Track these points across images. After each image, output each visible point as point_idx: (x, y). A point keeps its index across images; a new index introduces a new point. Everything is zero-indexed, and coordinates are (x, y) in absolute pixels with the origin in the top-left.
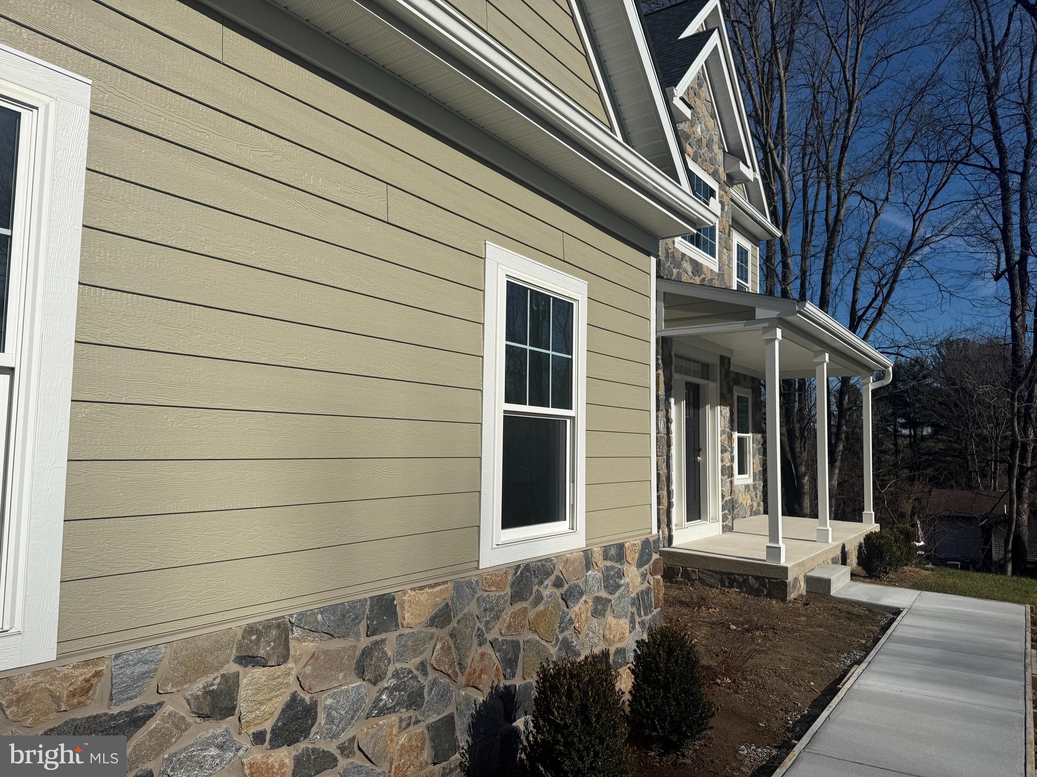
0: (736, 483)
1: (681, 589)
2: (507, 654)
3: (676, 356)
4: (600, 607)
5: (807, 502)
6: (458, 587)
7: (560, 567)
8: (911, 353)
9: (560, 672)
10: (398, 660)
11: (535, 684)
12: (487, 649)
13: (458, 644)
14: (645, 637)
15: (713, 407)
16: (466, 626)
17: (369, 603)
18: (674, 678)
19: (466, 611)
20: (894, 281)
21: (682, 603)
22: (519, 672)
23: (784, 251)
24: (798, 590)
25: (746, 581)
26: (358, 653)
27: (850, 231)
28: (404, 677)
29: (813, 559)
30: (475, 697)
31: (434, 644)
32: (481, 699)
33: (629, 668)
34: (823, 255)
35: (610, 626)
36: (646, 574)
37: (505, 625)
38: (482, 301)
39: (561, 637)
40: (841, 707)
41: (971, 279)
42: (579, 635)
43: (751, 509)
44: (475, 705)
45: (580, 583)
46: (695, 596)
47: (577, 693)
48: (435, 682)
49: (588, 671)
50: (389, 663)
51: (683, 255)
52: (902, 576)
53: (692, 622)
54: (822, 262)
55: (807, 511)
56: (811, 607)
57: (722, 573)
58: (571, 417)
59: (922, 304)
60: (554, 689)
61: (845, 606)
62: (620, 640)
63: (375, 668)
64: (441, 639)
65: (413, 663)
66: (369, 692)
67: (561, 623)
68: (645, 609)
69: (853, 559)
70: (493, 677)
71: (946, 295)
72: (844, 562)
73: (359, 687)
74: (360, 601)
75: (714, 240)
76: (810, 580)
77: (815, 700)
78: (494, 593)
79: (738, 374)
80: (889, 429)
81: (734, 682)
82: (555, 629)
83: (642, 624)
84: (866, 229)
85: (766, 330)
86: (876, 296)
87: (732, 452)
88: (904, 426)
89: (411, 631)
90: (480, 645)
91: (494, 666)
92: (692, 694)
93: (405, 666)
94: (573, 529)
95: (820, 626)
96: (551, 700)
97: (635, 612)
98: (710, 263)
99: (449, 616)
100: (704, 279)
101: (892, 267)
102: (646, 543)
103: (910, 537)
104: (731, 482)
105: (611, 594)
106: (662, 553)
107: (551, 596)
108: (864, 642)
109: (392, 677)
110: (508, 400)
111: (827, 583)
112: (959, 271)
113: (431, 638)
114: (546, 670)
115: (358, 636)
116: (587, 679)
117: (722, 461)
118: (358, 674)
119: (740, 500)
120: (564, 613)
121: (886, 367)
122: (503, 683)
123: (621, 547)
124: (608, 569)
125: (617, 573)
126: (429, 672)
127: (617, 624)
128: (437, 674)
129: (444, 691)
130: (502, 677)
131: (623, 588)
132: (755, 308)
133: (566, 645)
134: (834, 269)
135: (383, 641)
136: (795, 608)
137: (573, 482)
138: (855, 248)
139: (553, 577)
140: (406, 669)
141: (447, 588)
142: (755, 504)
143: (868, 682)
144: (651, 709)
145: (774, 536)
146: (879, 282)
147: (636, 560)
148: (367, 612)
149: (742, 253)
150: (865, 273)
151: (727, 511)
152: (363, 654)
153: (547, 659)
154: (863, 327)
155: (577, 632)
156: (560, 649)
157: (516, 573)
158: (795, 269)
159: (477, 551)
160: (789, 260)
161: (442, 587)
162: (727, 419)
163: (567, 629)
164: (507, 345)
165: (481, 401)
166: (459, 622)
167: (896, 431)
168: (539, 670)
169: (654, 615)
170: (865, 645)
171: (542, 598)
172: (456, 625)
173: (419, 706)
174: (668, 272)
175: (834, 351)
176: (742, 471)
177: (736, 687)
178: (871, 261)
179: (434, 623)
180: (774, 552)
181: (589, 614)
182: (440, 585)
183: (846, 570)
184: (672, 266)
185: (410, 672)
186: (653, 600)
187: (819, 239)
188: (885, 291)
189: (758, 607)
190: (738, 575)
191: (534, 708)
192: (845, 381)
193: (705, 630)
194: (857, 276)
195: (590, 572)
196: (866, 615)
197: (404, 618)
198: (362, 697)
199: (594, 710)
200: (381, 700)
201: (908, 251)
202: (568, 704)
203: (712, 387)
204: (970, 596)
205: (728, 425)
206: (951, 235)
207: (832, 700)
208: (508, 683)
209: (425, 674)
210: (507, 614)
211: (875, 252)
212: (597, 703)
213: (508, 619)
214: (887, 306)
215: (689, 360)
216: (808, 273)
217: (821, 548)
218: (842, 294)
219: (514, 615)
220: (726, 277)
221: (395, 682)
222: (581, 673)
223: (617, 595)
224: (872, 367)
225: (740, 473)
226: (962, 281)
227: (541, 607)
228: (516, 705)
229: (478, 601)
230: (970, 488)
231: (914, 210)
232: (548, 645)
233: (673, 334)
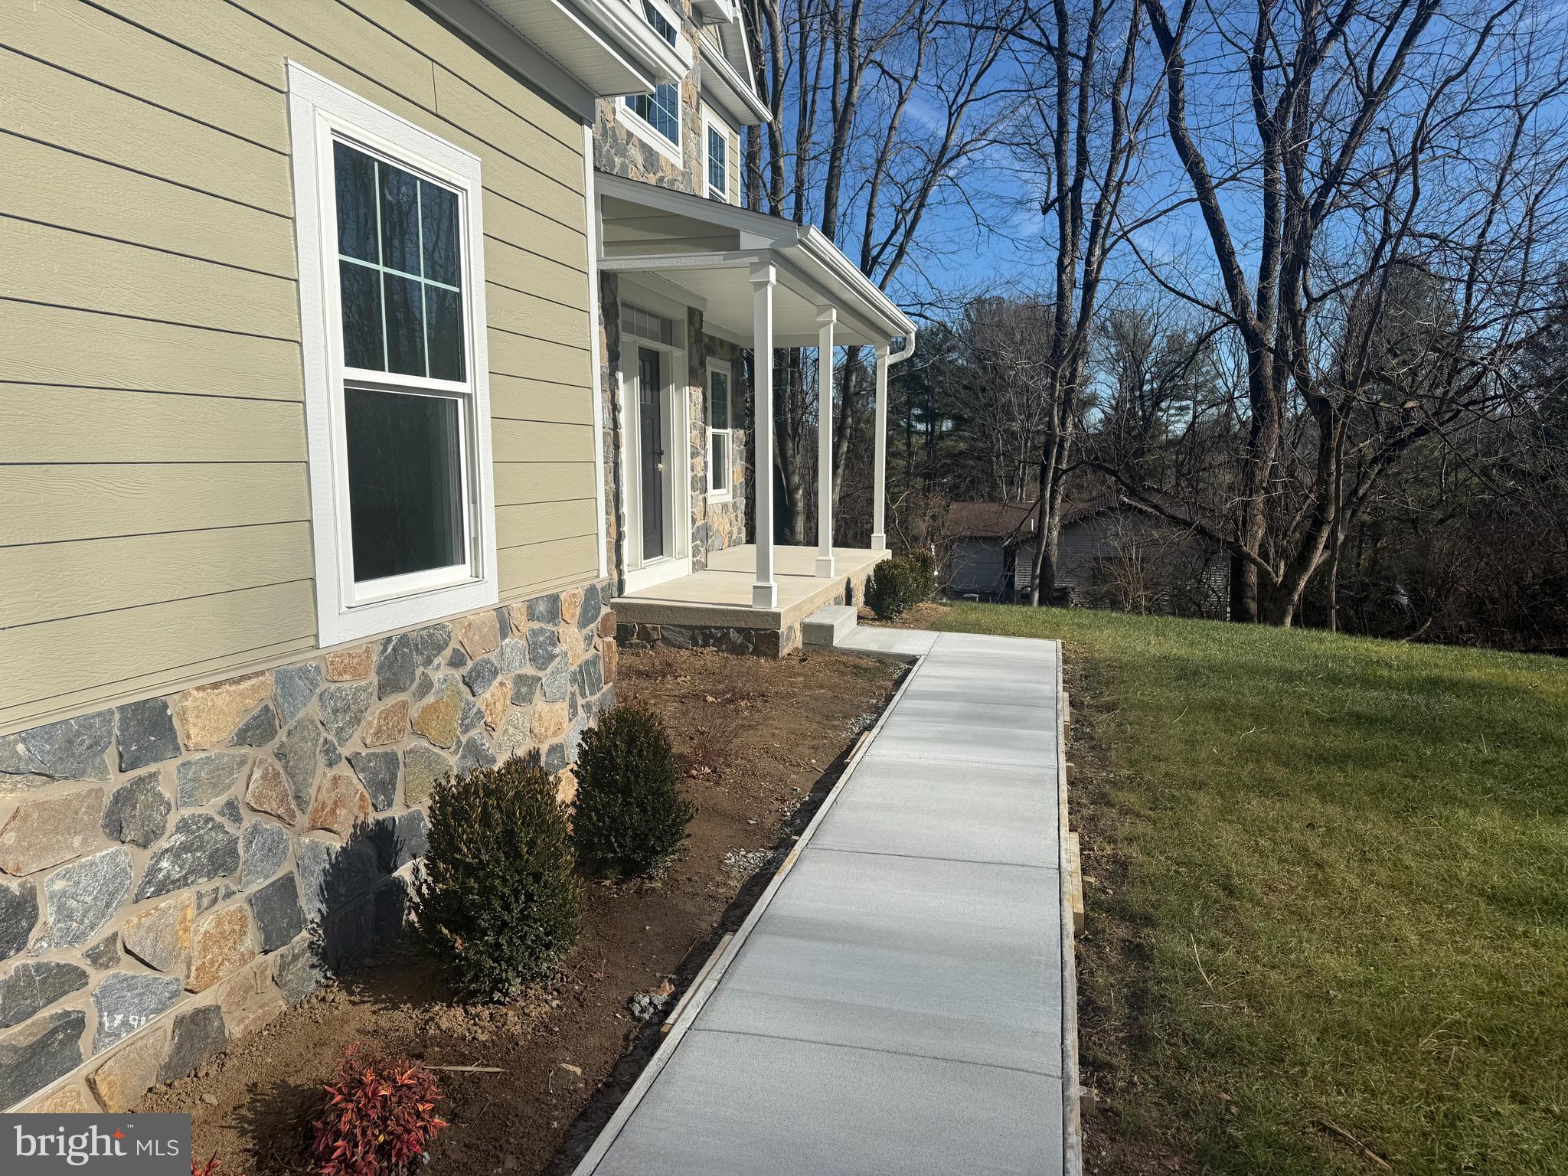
0: (710, 501)
1: (638, 655)
2: (377, 774)
3: (623, 304)
4: (524, 690)
5: (800, 525)
6: (283, 679)
7: (458, 635)
8: (936, 314)
9: (466, 791)
10: (185, 804)
11: (426, 813)
12: (344, 769)
13: (291, 767)
14: (593, 724)
15: (678, 388)
16: (303, 739)
17: (117, 716)
18: (637, 776)
19: (300, 715)
20: (921, 205)
21: (640, 674)
22: (399, 797)
23: (774, 146)
24: (792, 642)
25: (726, 635)
26: (107, 800)
27: (867, 123)
28: (199, 828)
29: (811, 599)
30: (328, 843)
31: (248, 772)
32: (337, 845)
33: (571, 770)
34: (828, 157)
35: (540, 716)
36: (593, 636)
37: (372, 731)
38: (288, 175)
39: (464, 740)
40: (850, 786)
41: (1014, 210)
42: (493, 734)
43: (730, 538)
44: (329, 854)
45: (493, 657)
46: (657, 662)
47: (497, 815)
48: (255, 830)
49: (513, 782)
50: (169, 810)
51: (630, 135)
52: (918, 615)
53: (655, 697)
54: (827, 168)
55: (801, 537)
56: (810, 662)
57: (692, 628)
58: (464, 394)
59: (953, 241)
60: (460, 815)
61: (851, 659)
62: (555, 734)
63: (143, 822)
64: (261, 762)
65: (213, 805)
66: (135, 861)
67: (463, 720)
68: (591, 685)
69: (859, 597)
70: (356, 811)
71: (985, 230)
72: (849, 603)
73: (113, 857)
74: (99, 714)
75: (674, 112)
76: (807, 629)
77: (817, 782)
78: (349, 684)
79: (712, 339)
80: (902, 423)
81: (714, 771)
82: (455, 729)
83: (587, 707)
84: (886, 122)
85: (755, 268)
86: (897, 227)
87: (705, 456)
88: (919, 419)
89: (203, 755)
90: (330, 765)
91: (356, 794)
92: (662, 795)
93: (199, 811)
94: (477, 577)
95: (821, 687)
96: (456, 831)
97: (577, 692)
98: (670, 154)
99: (273, 726)
100: (661, 179)
101: (919, 184)
102: (591, 592)
103: (926, 563)
104: (705, 499)
105: (540, 669)
106: (614, 606)
107: (445, 680)
108: (874, 701)
109: (176, 832)
110: (352, 360)
111: (828, 630)
112: (1001, 197)
113: (242, 763)
114: (444, 789)
115: (102, 772)
116: (511, 793)
117: (692, 470)
118: (111, 834)
119: (715, 526)
120: (468, 703)
121: (907, 333)
122: (372, 817)
123: (554, 599)
124: (535, 633)
125: (549, 638)
126: (243, 816)
127: (551, 711)
128: (259, 817)
129: (273, 841)
130: (371, 809)
131: (558, 660)
132: (739, 231)
133: (474, 750)
134: (842, 182)
135: (153, 776)
136: (788, 666)
137: (475, 502)
138: (872, 151)
139: (448, 653)
140: (200, 816)
141: (263, 683)
142: (735, 531)
143: (883, 751)
144: (604, 822)
145: (763, 571)
146: (901, 206)
147: (577, 618)
148: (116, 731)
149: (716, 143)
150: (885, 189)
151: (698, 542)
152: (116, 800)
153: (446, 773)
154: (879, 272)
155: (490, 728)
156: (464, 757)
157: (385, 649)
158: (789, 180)
159: (314, 619)
160: (781, 162)
161: (253, 681)
162: (700, 407)
163: (473, 725)
164: (342, 262)
165: (299, 362)
166: (289, 733)
167: (910, 426)
168: (432, 790)
169: (604, 694)
170: (875, 706)
171: (431, 685)
172: (285, 739)
173: (230, 871)
174: (607, 161)
175: (845, 306)
176: (717, 484)
177: (717, 776)
178: (892, 173)
179: (245, 739)
180: (763, 593)
181: (508, 702)
182: (250, 678)
183: (852, 612)
184: (613, 151)
185: (210, 819)
186: (602, 672)
187: (822, 134)
188: (909, 219)
189: (743, 669)
190: (716, 628)
191: (427, 846)
192: (853, 352)
193: (672, 706)
194: (873, 196)
195: (507, 641)
196: (878, 667)
197: (189, 737)
198: (124, 870)
199: (524, 836)
200: (160, 870)
201: (940, 161)
202: (484, 833)
203: (677, 358)
204: (995, 634)
205: (700, 415)
206: (995, 141)
207: (838, 778)
208: (381, 816)
209: (237, 819)
210: (373, 714)
211: (898, 160)
212: (528, 826)
213: (376, 721)
214: (911, 243)
215: (642, 311)
216: (806, 186)
217: (822, 584)
218: (851, 222)
219: (386, 715)
220: (694, 178)
221: (183, 838)
222: (503, 787)
223: (549, 670)
224: (889, 331)
225: (715, 487)
226: (1005, 212)
227: (430, 699)
228: (396, 847)
229: (321, 699)
230: (992, 499)
231: (951, 99)
232: (444, 754)
233: (618, 267)
